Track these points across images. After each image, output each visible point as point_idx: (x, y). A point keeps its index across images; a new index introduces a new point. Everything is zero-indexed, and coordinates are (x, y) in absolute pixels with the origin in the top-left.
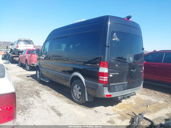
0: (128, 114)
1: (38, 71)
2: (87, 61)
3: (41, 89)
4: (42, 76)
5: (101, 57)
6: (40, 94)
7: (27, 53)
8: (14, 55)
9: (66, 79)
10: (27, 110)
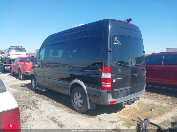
0: (133, 120)
1: (33, 80)
2: (85, 67)
3: (38, 99)
4: (38, 85)
5: (103, 62)
6: (37, 104)
7: (20, 61)
8: (5, 64)
9: (65, 88)
10: (25, 124)
